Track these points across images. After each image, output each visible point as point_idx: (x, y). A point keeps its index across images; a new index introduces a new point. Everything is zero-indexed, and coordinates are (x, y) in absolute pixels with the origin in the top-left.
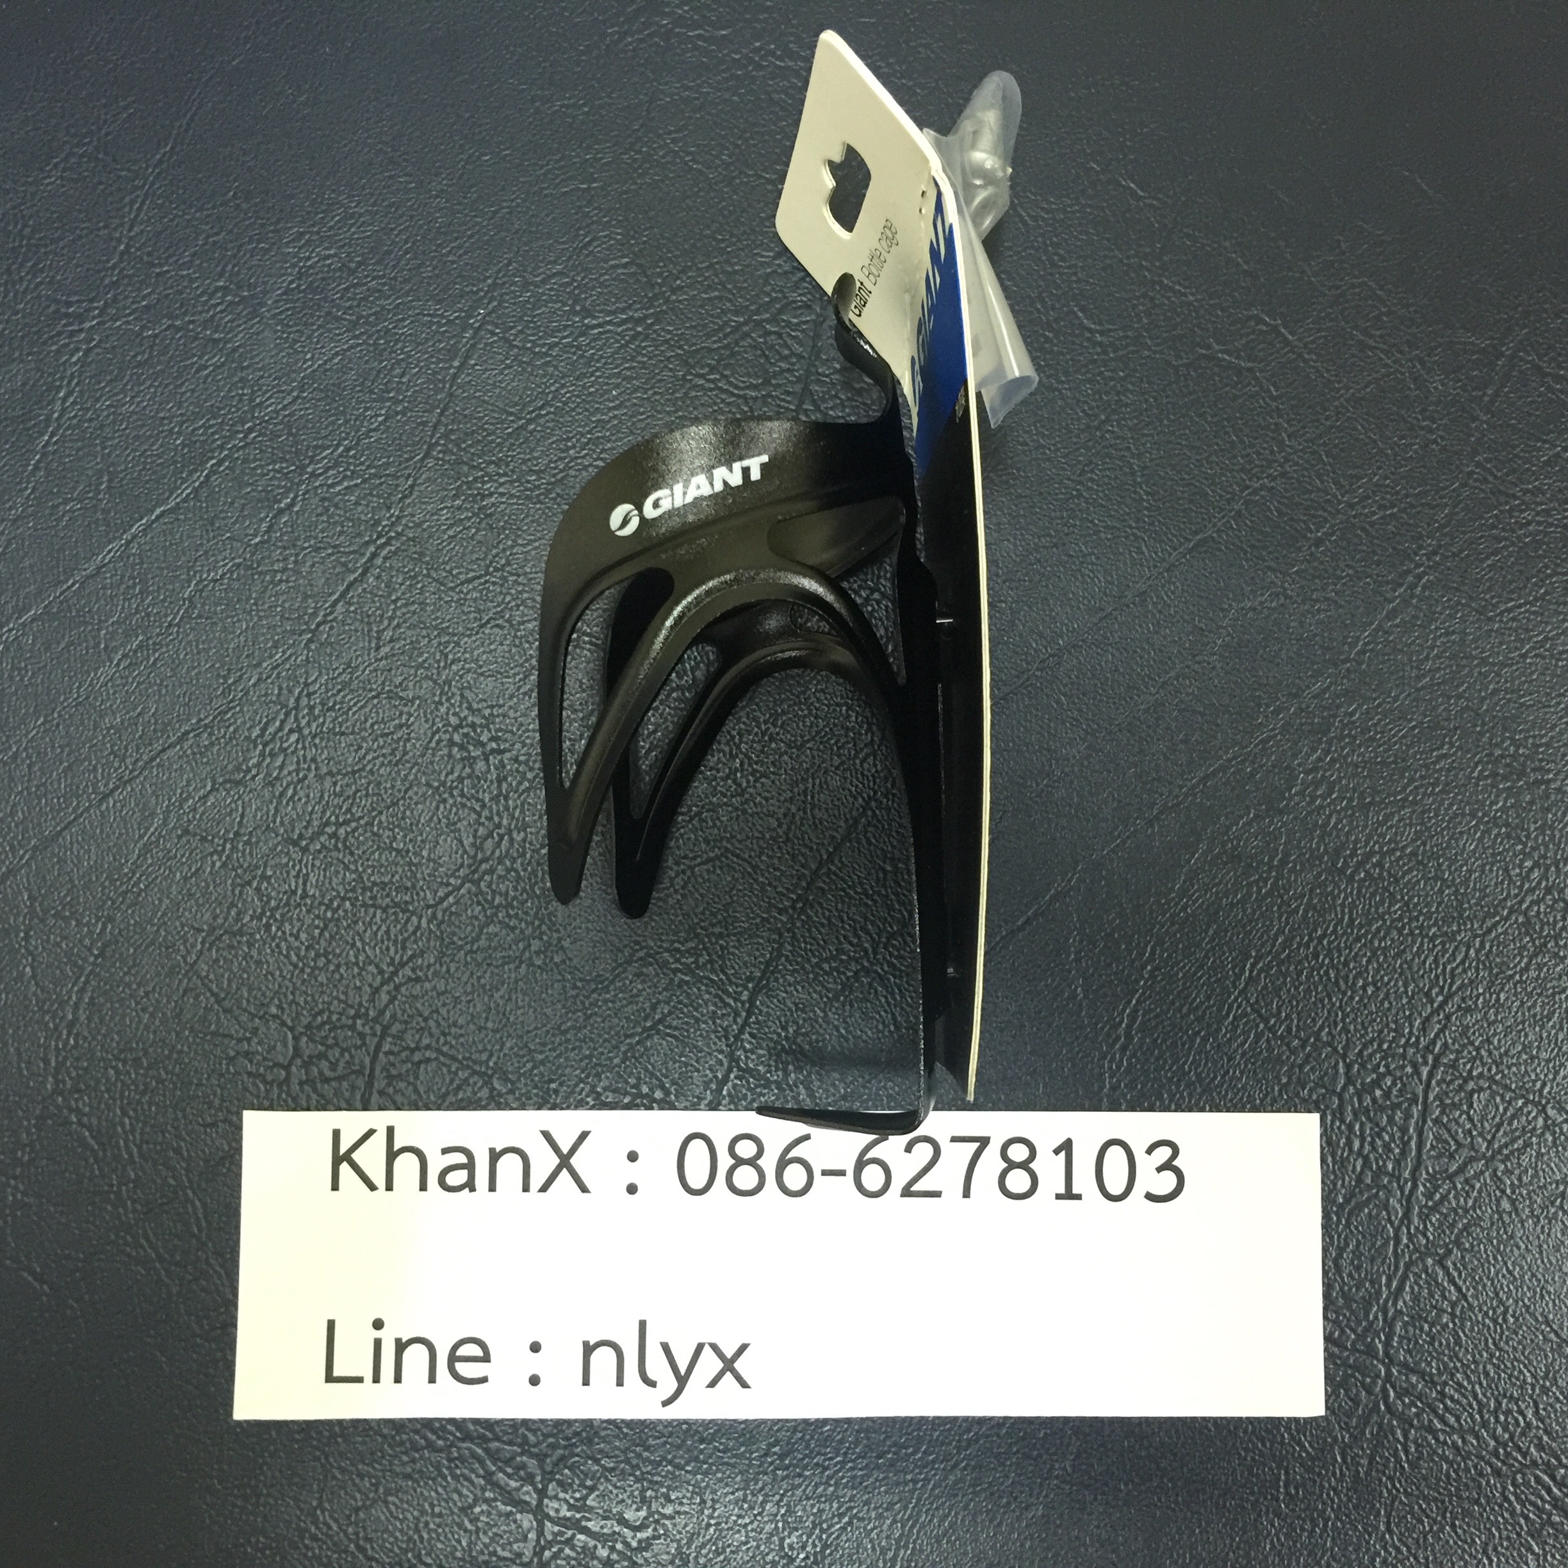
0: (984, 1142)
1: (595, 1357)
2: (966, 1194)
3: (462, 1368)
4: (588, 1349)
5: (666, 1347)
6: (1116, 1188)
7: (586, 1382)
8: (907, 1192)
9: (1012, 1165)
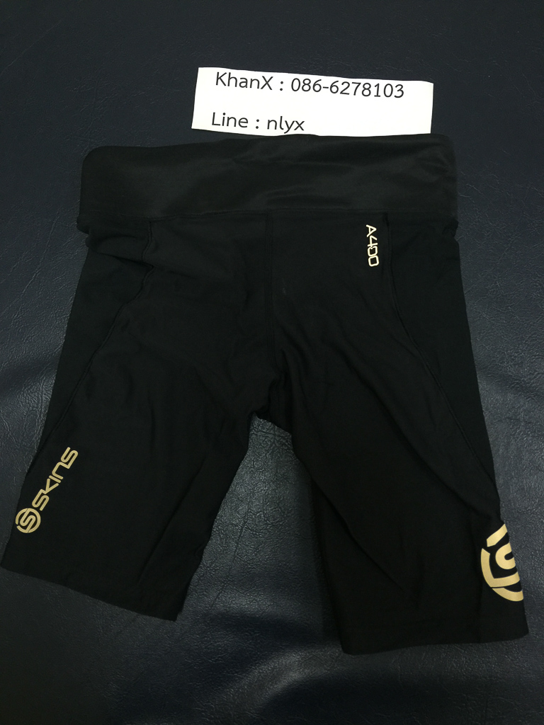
0: (359, 84)
1: (271, 123)
2: (355, 94)
3: (242, 124)
4: (269, 122)
5: (286, 122)
6: (388, 94)
7: (268, 128)
8: (341, 93)
9: (365, 89)
